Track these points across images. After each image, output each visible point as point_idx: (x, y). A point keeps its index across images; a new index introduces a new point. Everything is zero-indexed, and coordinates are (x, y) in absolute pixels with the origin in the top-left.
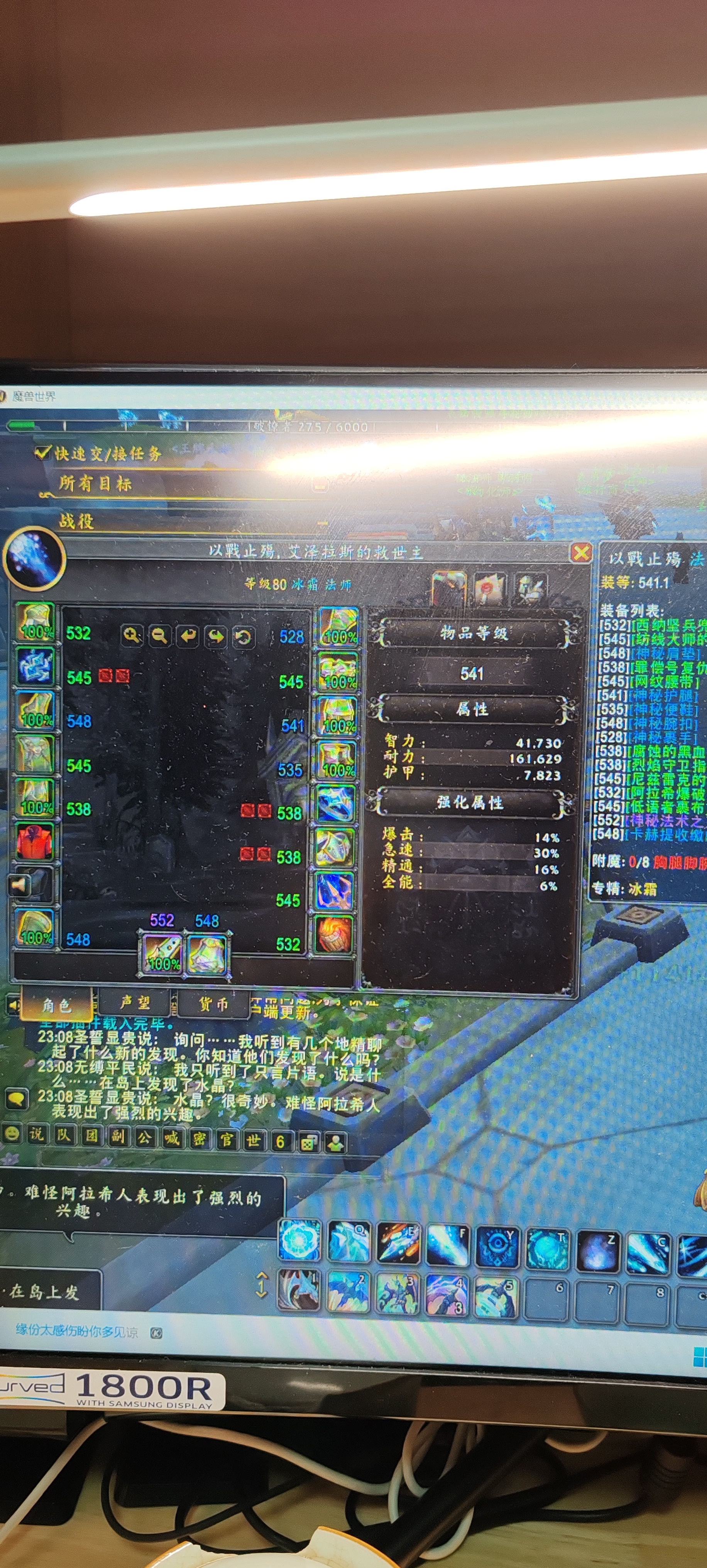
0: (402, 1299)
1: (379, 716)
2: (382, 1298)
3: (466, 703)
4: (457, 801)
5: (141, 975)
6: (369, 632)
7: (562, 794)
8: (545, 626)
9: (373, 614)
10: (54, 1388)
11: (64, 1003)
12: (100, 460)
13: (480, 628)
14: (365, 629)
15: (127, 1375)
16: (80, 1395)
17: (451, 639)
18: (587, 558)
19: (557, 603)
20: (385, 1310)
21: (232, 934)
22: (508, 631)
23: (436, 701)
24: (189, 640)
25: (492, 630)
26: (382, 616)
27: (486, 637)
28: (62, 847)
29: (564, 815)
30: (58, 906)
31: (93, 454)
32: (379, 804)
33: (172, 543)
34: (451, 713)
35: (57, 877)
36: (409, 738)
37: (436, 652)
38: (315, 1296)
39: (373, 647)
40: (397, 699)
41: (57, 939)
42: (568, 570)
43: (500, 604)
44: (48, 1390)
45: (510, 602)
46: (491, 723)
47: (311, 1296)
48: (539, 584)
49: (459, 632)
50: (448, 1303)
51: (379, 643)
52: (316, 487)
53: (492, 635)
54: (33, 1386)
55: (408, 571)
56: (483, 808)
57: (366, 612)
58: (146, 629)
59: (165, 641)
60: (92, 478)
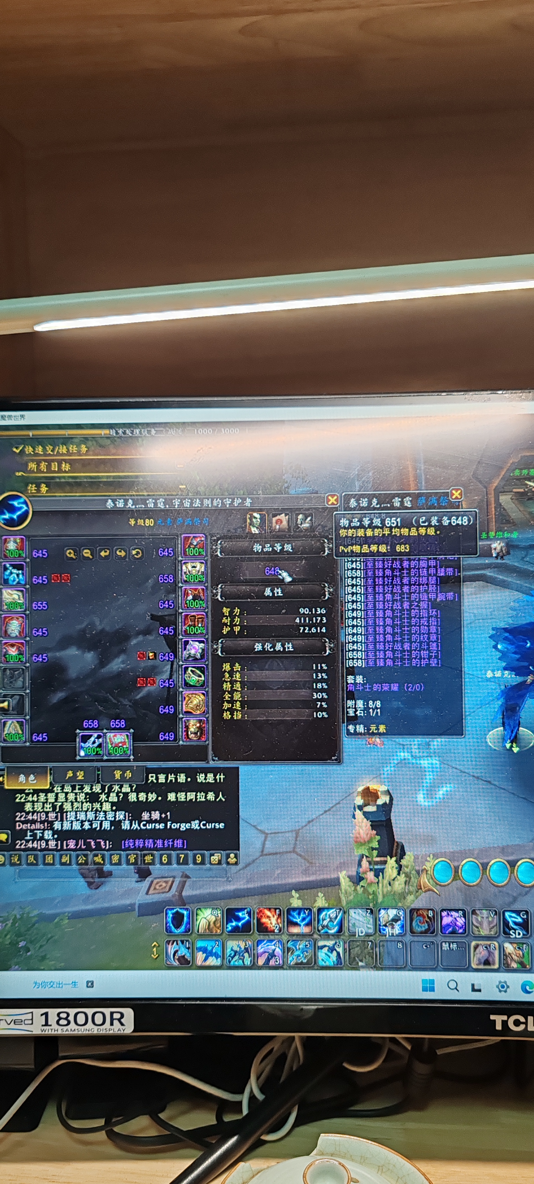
0: (242, 956)
1: (219, 597)
2: (229, 956)
3: (269, 588)
4: (266, 646)
5: (78, 758)
6: (211, 548)
7: (327, 640)
8: (313, 543)
9: (213, 538)
10: (26, 1022)
11: (32, 777)
12: (52, 453)
13: (276, 545)
14: (209, 547)
15: (72, 1011)
16: (43, 1026)
17: (260, 551)
18: (336, 503)
19: (319, 529)
20: (232, 963)
21: (133, 731)
22: (292, 546)
23: (252, 588)
24: (105, 556)
25: (283, 546)
26: (218, 539)
27: (280, 550)
28: (30, 681)
29: (329, 653)
30: (28, 717)
31: (48, 449)
32: (220, 650)
33: (95, 500)
34: (261, 595)
35: (27, 699)
36: (237, 611)
37: (251, 560)
38: (188, 956)
39: (214, 557)
40: (229, 587)
41: (27, 737)
42: (326, 510)
43: (287, 530)
44: (23, 1023)
45: (292, 529)
46: (284, 600)
47: (186, 957)
48: (309, 519)
49: (264, 547)
50: (270, 957)
51: (217, 555)
52: (178, 466)
53: (283, 548)
54: (13, 1022)
55: (233, 513)
56: (282, 650)
57: (209, 537)
58: (80, 550)
59: (91, 557)
60: (47, 464)
